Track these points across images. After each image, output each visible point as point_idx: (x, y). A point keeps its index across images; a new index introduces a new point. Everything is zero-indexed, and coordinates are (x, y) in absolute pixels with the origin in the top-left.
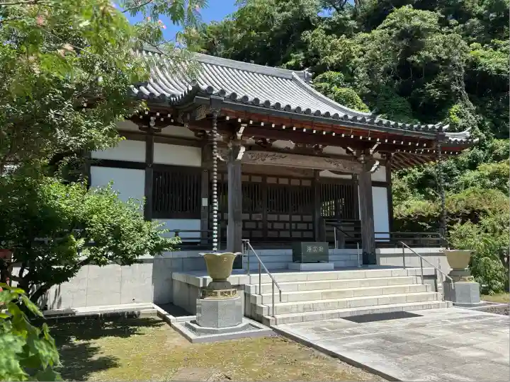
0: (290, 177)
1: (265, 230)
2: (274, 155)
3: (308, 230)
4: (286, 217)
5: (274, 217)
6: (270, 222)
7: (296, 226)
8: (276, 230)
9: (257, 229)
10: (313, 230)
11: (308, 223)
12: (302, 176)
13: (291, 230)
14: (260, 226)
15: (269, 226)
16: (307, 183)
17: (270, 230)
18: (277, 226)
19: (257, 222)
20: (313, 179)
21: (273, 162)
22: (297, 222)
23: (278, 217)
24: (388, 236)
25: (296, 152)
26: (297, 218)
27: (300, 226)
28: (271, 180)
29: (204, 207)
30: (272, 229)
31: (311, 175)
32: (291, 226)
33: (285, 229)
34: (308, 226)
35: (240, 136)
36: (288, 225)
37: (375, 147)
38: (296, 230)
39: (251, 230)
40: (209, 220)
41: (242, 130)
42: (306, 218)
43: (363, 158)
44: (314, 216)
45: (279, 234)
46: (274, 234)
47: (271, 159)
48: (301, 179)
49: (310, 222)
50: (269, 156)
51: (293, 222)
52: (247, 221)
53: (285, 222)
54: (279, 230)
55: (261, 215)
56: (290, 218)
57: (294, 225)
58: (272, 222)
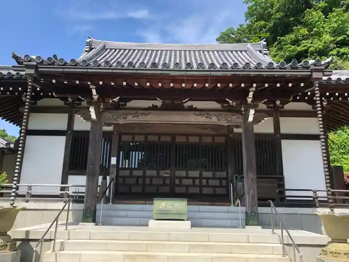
0: (200, 136)
1: (173, 186)
2: (137, 113)
3: (221, 186)
4: (196, 174)
5: (183, 173)
6: (178, 178)
7: (207, 182)
8: (183, 186)
9: (164, 184)
10: (227, 187)
11: (221, 179)
12: (214, 133)
13: (201, 186)
14: (168, 181)
15: (177, 182)
16: (220, 140)
17: (178, 186)
18: (186, 182)
19: (165, 178)
20: (226, 136)
21: (135, 119)
22: (208, 179)
23: (187, 174)
25: (165, 108)
26: (209, 174)
27: (211, 182)
29: (113, 165)
30: (180, 185)
31: (225, 132)
32: (201, 182)
33: (194, 185)
34: (221, 183)
35: (96, 97)
36: (197, 182)
37: (251, 94)
38: (208, 186)
39: (158, 186)
40: (117, 176)
41: (94, 92)
42: (219, 174)
43: (243, 109)
44: (227, 173)
45: (187, 190)
46: (182, 190)
47: (133, 117)
48: (213, 136)
49: (224, 179)
50: (131, 114)
51: (204, 178)
52: (154, 177)
53: (194, 179)
54: (187, 187)
55: (169, 171)
56: (201, 174)
57: (204, 181)
58: (180, 178)
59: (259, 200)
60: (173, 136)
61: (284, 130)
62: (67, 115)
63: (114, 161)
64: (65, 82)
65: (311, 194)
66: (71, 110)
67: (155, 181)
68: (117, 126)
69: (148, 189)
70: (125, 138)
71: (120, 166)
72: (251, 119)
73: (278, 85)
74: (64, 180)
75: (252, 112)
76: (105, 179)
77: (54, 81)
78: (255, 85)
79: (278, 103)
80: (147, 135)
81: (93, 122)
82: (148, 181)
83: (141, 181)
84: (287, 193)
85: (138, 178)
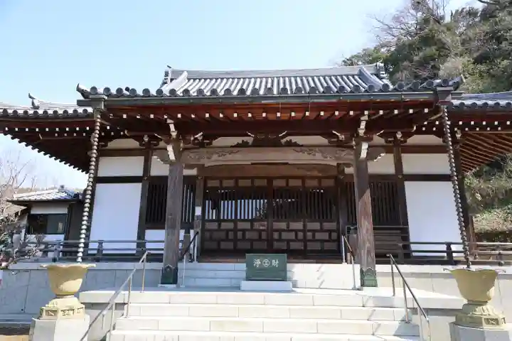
0: (303, 178)
1: (270, 241)
2: (223, 151)
3: (330, 240)
4: (298, 225)
5: (283, 225)
6: (277, 231)
7: (314, 236)
8: (284, 240)
9: (260, 239)
10: (339, 240)
11: (330, 231)
12: (320, 175)
13: (305, 240)
14: (264, 236)
15: (276, 235)
16: (330, 183)
17: (277, 240)
18: (285, 236)
19: (260, 231)
20: (336, 178)
21: (222, 159)
22: (314, 231)
23: (288, 225)
26: (316, 226)
27: (319, 236)
28: (278, 183)
29: (198, 216)
30: (280, 240)
31: (334, 173)
32: (305, 235)
33: (297, 240)
34: (330, 236)
35: (174, 134)
36: (301, 235)
37: (363, 125)
38: (314, 240)
39: (252, 241)
40: (203, 230)
41: (172, 127)
42: (327, 225)
43: (354, 143)
44: (338, 223)
45: (288, 245)
46: (283, 246)
47: (219, 156)
48: (319, 179)
49: (334, 231)
50: (217, 153)
51: (309, 231)
52: (247, 230)
53: (296, 231)
54: (288, 241)
55: (266, 223)
56: (305, 226)
57: (309, 235)
58: (280, 231)
59: (377, 256)
60: (270, 180)
61: (407, 169)
62: (142, 158)
63: (198, 211)
64: (138, 117)
65: (444, 248)
66: (147, 152)
67: (248, 235)
68: (201, 168)
69: (241, 245)
70: (212, 183)
71: (206, 218)
72: (364, 154)
73: (396, 112)
74: (141, 235)
75: (365, 146)
76: (188, 232)
77: (125, 116)
78: (366, 113)
79: (399, 136)
80: (237, 179)
81: (171, 163)
82: (240, 234)
83: (231, 235)
84: (413, 247)
85: (227, 231)
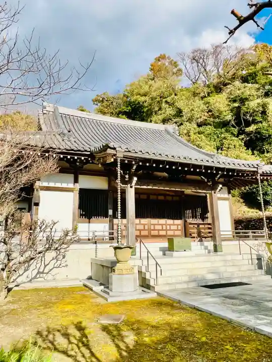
0: (165, 195)
1: (150, 230)
3: (178, 230)
4: (163, 222)
5: (156, 222)
6: (152, 224)
7: (170, 227)
8: (157, 230)
9: (144, 229)
10: (181, 230)
11: (178, 225)
12: (173, 194)
14: (146, 227)
15: (152, 227)
16: (176, 199)
17: (153, 230)
18: (157, 227)
19: (144, 225)
20: (180, 196)
22: (170, 225)
23: (158, 222)
24: (231, 233)
26: (171, 222)
27: (172, 227)
28: (152, 197)
29: (110, 215)
31: (179, 194)
32: (166, 227)
33: (162, 229)
34: (177, 227)
36: (164, 227)
37: (219, 176)
38: (170, 230)
39: (140, 230)
40: (113, 224)
41: (135, 167)
42: (176, 222)
45: (159, 232)
46: (155, 233)
48: (172, 196)
51: (168, 225)
52: (137, 224)
53: (162, 225)
54: (159, 230)
55: (147, 220)
56: (166, 222)
57: (168, 227)
58: (154, 225)
62: (73, 175)
63: (111, 212)
